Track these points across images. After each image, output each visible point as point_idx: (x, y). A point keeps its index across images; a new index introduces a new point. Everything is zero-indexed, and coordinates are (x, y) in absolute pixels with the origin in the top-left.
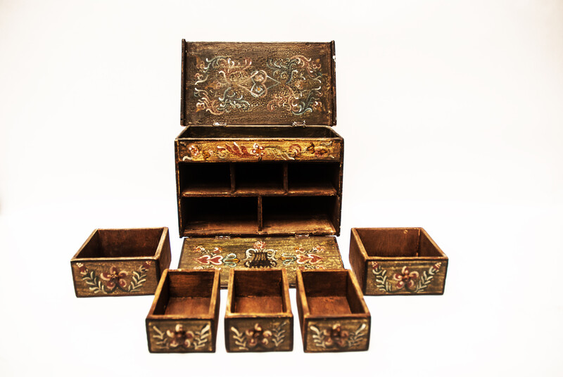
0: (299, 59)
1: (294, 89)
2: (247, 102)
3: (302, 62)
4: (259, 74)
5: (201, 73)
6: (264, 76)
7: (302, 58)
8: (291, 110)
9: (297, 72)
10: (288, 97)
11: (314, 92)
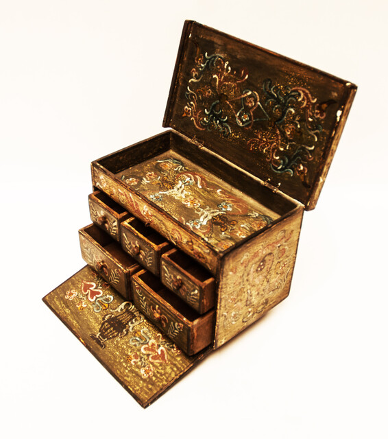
0: (302, 94)
1: (283, 133)
2: (229, 128)
3: (303, 99)
4: (250, 96)
5: (197, 70)
6: (255, 101)
7: (306, 95)
8: (270, 162)
9: (293, 112)
10: (272, 143)
11: (304, 149)
